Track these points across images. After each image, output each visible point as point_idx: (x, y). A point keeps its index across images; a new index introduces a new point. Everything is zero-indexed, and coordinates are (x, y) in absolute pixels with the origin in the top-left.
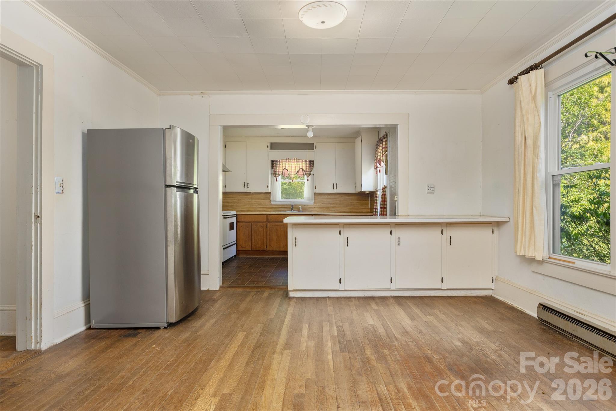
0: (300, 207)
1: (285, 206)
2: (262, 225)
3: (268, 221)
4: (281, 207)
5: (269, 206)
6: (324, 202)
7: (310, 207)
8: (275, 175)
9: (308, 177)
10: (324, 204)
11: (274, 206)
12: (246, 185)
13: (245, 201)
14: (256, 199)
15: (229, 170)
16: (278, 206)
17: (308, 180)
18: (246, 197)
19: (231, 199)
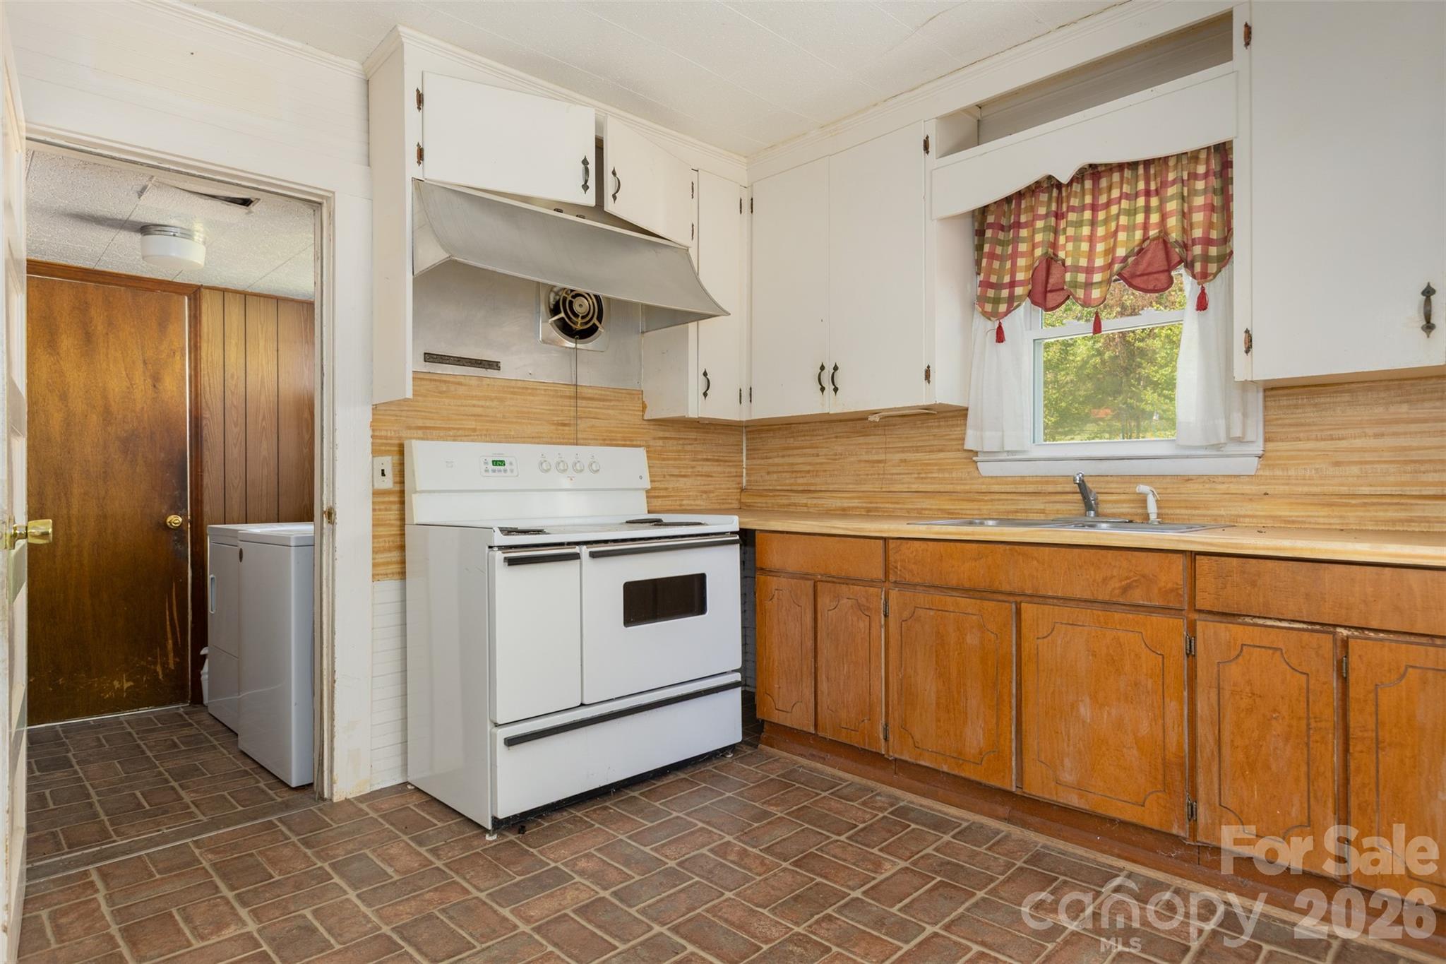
0: (1143, 488)
1: (1056, 483)
2: (863, 601)
3: (892, 578)
4: (1031, 489)
5: (967, 487)
6: (1353, 450)
7: (1234, 488)
8: (989, 307)
9: (1204, 276)
10: (1355, 470)
11: (996, 488)
12: (828, 378)
13: (860, 461)
14: (903, 450)
15: (724, 311)
16: (1013, 483)
17: (1202, 304)
18: (862, 440)
19: (805, 455)
